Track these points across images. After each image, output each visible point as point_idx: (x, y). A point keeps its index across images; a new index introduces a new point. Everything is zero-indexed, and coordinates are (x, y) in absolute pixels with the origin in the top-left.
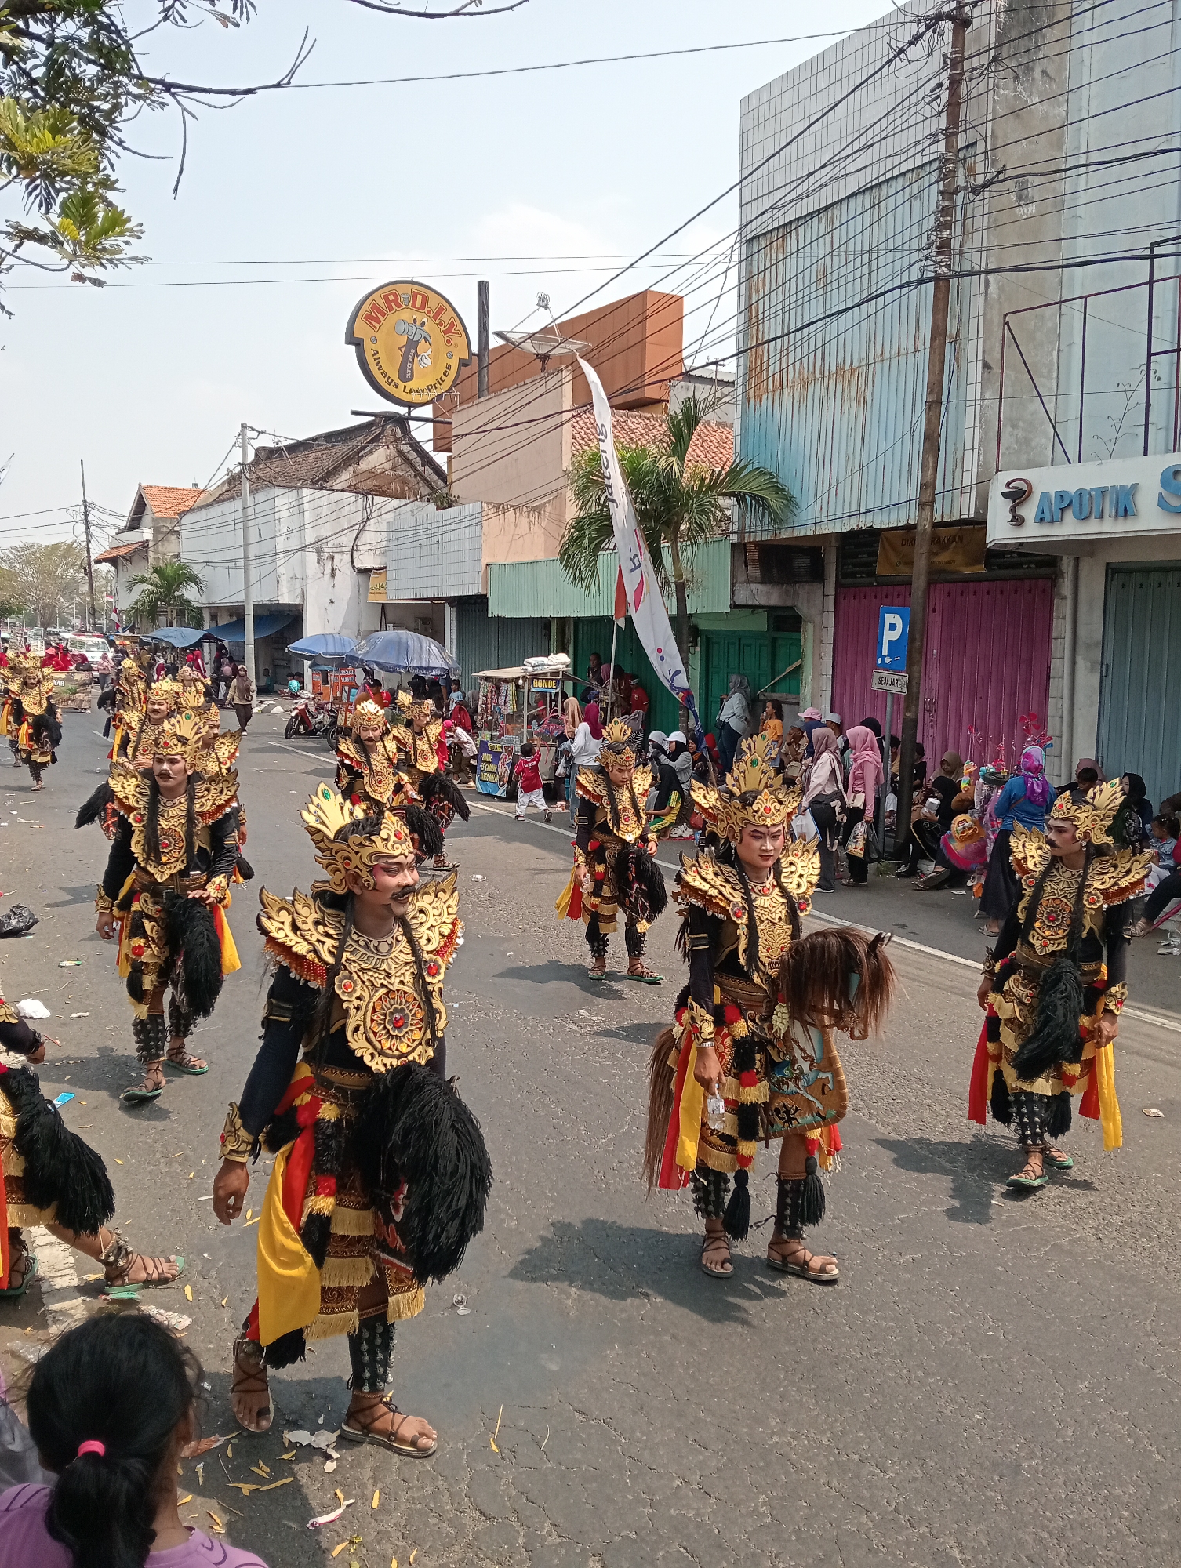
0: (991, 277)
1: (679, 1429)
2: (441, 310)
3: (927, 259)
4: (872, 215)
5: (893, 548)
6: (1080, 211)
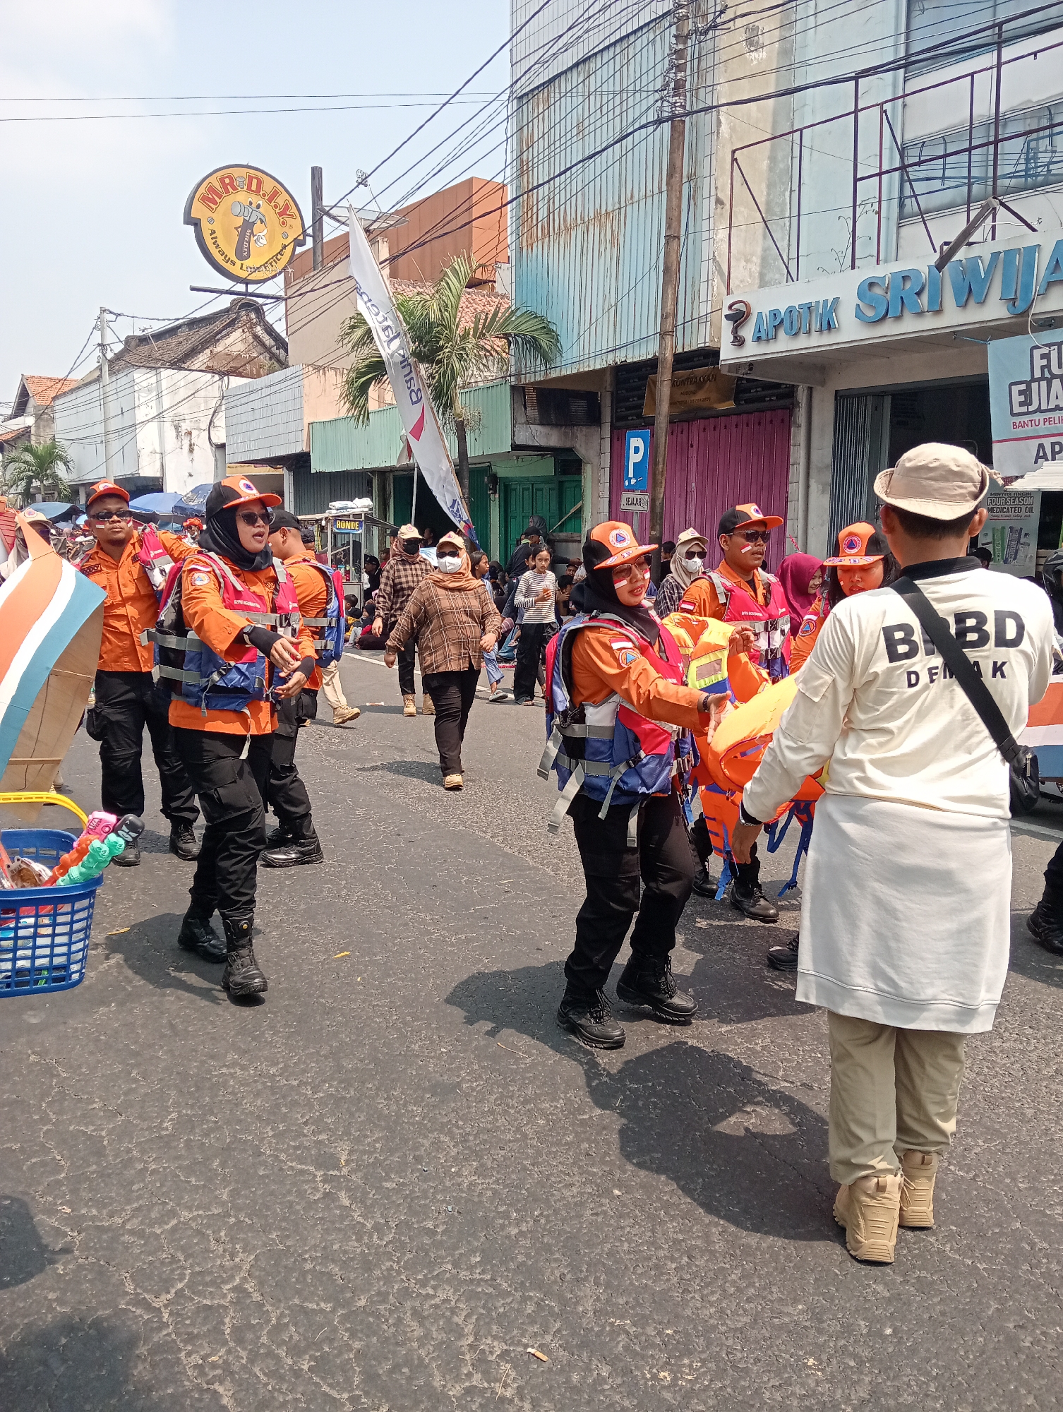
0: (722, 116)
2: (275, 194)
3: (663, 100)
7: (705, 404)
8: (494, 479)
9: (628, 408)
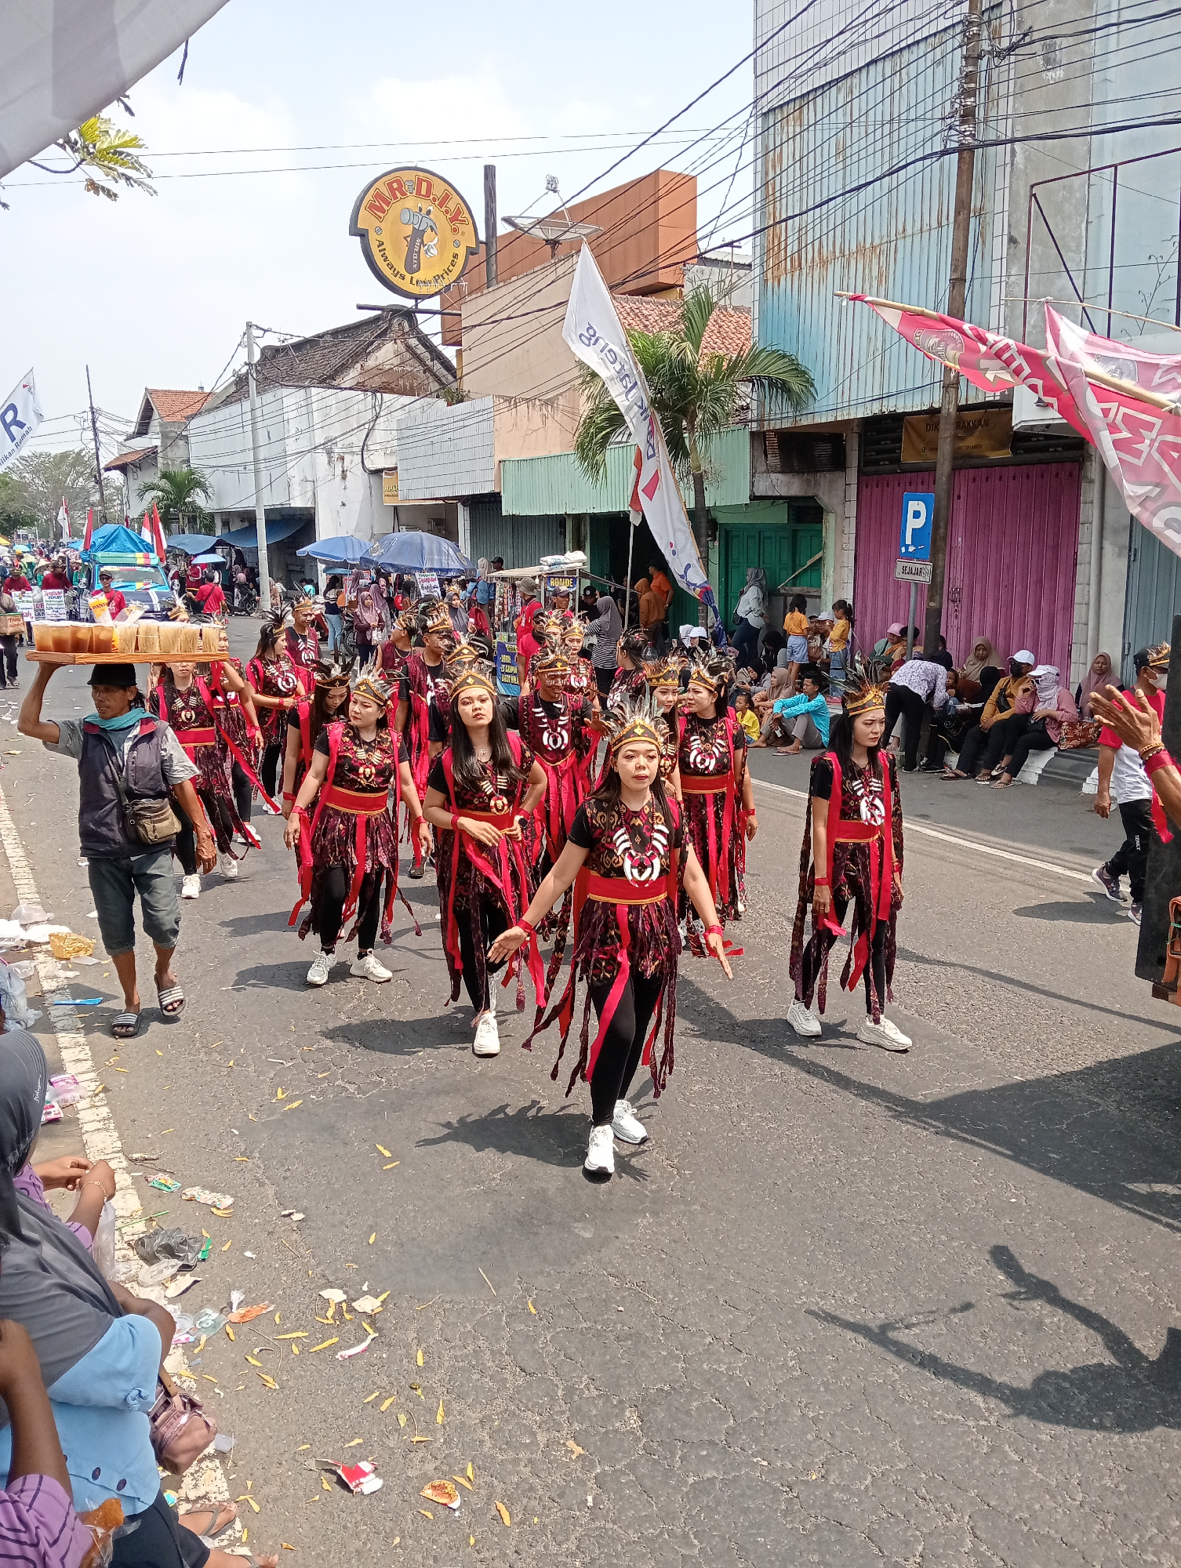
0: (1017, 146)
1: (710, 1291)
2: (446, 198)
3: (950, 128)
4: (892, 82)
5: (919, 434)
6: (1110, 74)
7: (975, 452)
8: (713, 524)
9: (878, 452)
